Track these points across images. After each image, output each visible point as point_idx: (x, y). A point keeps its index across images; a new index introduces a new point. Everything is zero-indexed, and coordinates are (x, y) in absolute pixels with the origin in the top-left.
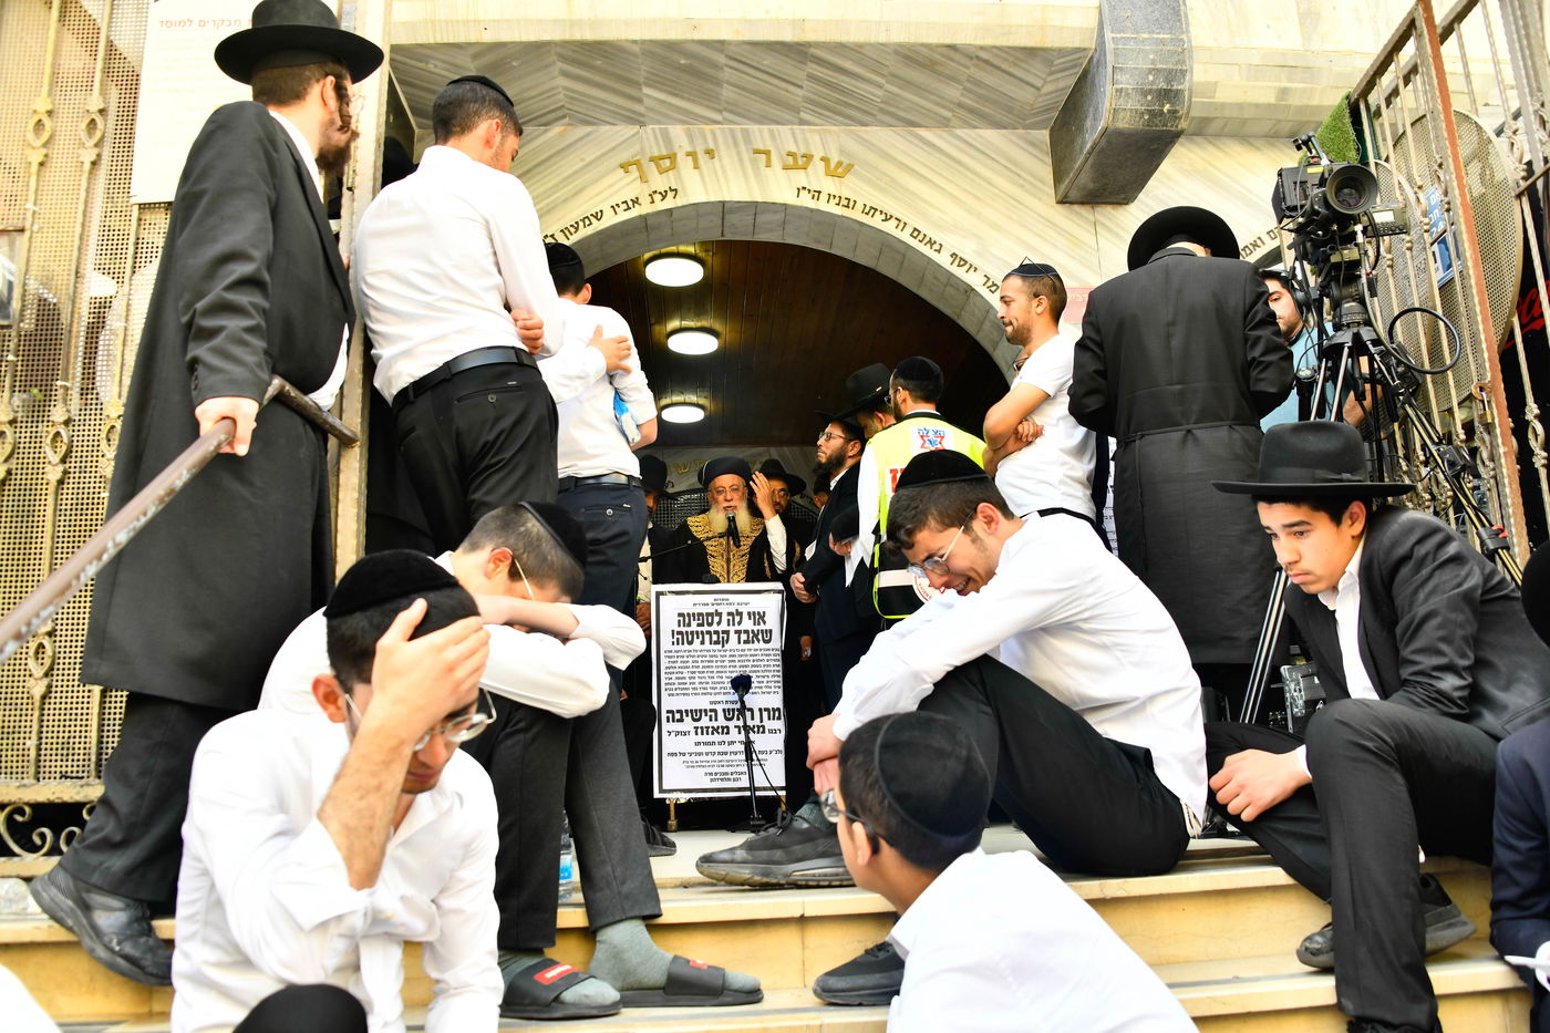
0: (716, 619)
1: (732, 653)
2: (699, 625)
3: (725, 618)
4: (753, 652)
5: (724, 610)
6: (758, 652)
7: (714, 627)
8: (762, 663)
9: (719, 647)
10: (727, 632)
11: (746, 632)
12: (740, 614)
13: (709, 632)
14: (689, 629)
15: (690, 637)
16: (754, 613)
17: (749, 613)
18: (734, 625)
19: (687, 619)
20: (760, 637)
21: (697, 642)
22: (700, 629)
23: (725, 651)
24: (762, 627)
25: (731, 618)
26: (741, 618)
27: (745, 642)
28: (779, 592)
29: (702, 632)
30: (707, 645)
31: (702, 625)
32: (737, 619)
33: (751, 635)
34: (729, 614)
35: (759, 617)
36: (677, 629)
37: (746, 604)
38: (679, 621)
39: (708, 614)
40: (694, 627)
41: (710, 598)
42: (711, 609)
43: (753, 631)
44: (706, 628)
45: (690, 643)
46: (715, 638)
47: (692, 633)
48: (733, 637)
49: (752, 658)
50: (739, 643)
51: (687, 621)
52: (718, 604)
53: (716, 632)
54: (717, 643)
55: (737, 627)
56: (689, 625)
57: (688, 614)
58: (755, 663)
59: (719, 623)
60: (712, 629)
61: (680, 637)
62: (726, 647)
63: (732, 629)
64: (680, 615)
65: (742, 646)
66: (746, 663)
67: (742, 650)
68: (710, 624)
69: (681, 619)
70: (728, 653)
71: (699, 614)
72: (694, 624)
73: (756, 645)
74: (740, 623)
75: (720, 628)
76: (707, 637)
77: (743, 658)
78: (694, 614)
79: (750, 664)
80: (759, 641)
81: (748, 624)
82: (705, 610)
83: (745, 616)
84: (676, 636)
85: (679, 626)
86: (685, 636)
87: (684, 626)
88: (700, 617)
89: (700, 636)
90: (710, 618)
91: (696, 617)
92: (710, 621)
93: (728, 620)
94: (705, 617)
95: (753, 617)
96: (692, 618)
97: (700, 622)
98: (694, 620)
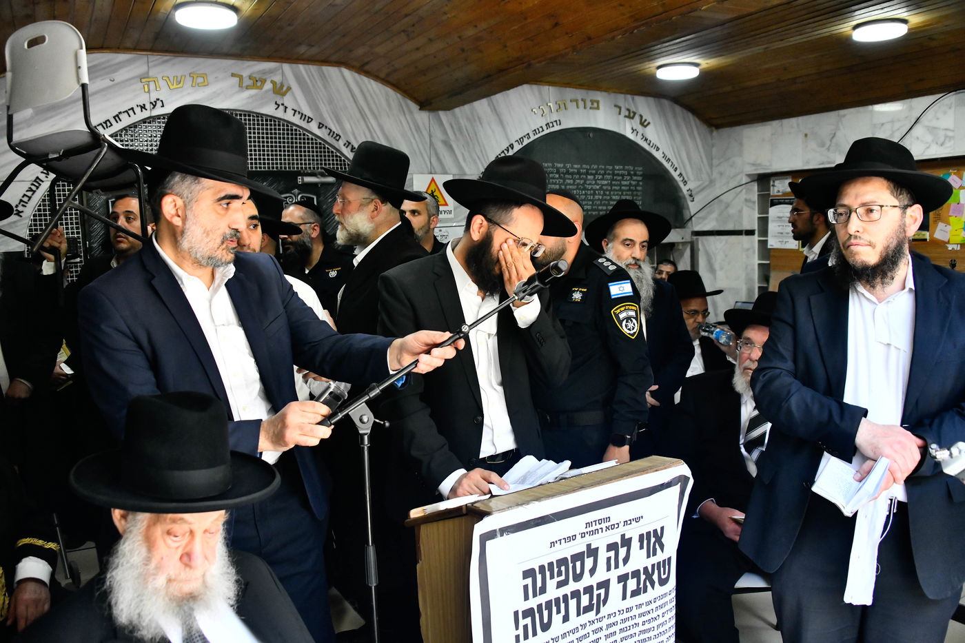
0: (589, 562)
1: (612, 620)
2: (560, 585)
3: (603, 555)
4: (644, 609)
5: (600, 542)
6: (653, 606)
7: (587, 581)
8: (654, 624)
9: (591, 615)
10: (605, 585)
11: (636, 574)
12: (626, 542)
13: (576, 594)
14: (542, 599)
15: (546, 613)
16: (648, 535)
17: (641, 538)
18: (617, 567)
19: (539, 577)
20: (655, 577)
21: (557, 618)
22: (562, 592)
23: (600, 620)
24: (660, 557)
25: (612, 554)
26: (629, 550)
27: (635, 593)
28: (683, 480)
29: (565, 598)
30: (574, 621)
31: (565, 582)
32: (623, 552)
33: (643, 577)
34: (611, 547)
35: (653, 540)
36: (524, 606)
37: (637, 520)
38: (526, 587)
39: (575, 558)
40: (553, 592)
41: (576, 524)
42: (579, 546)
43: (646, 569)
44: (572, 586)
45: (546, 627)
46: (585, 600)
47: (549, 604)
48: (616, 588)
49: (640, 620)
50: (624, 598)
51: (539, 584)
52: (592, 533)
53: (588, 590)
54: (588, 609)
55: (622, 570)
56: (543, 590)
57: (542, 568)
58: (647, 626)
59: (592, 571)
60: (580, 586)
62: (604, 611)
63: (613, 575)
64: (529, 573)
65: (631, 602)
66: (632, 632)
67: (629, 610)
68: (578, 578)
69: (529, 581)
70: (606, 622)
71: (562, 562)
72: (551, 584)
73: (651, 593)
74: (626, 560)
75: (595, 580)
76: (573, 603)
77: (627, 624)
78: (551, 565)
79: (636, 630)
80: (653, 586)
81: (639, 559)
82: (567, 551)
83: (635, 544)
84: (522, 622)
85: (526, 598)
86: (537, 616)
87: (535, 595)
88: (563, 568)
89: (562, 606)
90: (578, 564)
91: (556, 570)
92: (578, 571)
93: (609, 559)
94: (571, 565)
95: (645, 542)
96: (548, 574)
97: (563, 578)
98: (552, 577)
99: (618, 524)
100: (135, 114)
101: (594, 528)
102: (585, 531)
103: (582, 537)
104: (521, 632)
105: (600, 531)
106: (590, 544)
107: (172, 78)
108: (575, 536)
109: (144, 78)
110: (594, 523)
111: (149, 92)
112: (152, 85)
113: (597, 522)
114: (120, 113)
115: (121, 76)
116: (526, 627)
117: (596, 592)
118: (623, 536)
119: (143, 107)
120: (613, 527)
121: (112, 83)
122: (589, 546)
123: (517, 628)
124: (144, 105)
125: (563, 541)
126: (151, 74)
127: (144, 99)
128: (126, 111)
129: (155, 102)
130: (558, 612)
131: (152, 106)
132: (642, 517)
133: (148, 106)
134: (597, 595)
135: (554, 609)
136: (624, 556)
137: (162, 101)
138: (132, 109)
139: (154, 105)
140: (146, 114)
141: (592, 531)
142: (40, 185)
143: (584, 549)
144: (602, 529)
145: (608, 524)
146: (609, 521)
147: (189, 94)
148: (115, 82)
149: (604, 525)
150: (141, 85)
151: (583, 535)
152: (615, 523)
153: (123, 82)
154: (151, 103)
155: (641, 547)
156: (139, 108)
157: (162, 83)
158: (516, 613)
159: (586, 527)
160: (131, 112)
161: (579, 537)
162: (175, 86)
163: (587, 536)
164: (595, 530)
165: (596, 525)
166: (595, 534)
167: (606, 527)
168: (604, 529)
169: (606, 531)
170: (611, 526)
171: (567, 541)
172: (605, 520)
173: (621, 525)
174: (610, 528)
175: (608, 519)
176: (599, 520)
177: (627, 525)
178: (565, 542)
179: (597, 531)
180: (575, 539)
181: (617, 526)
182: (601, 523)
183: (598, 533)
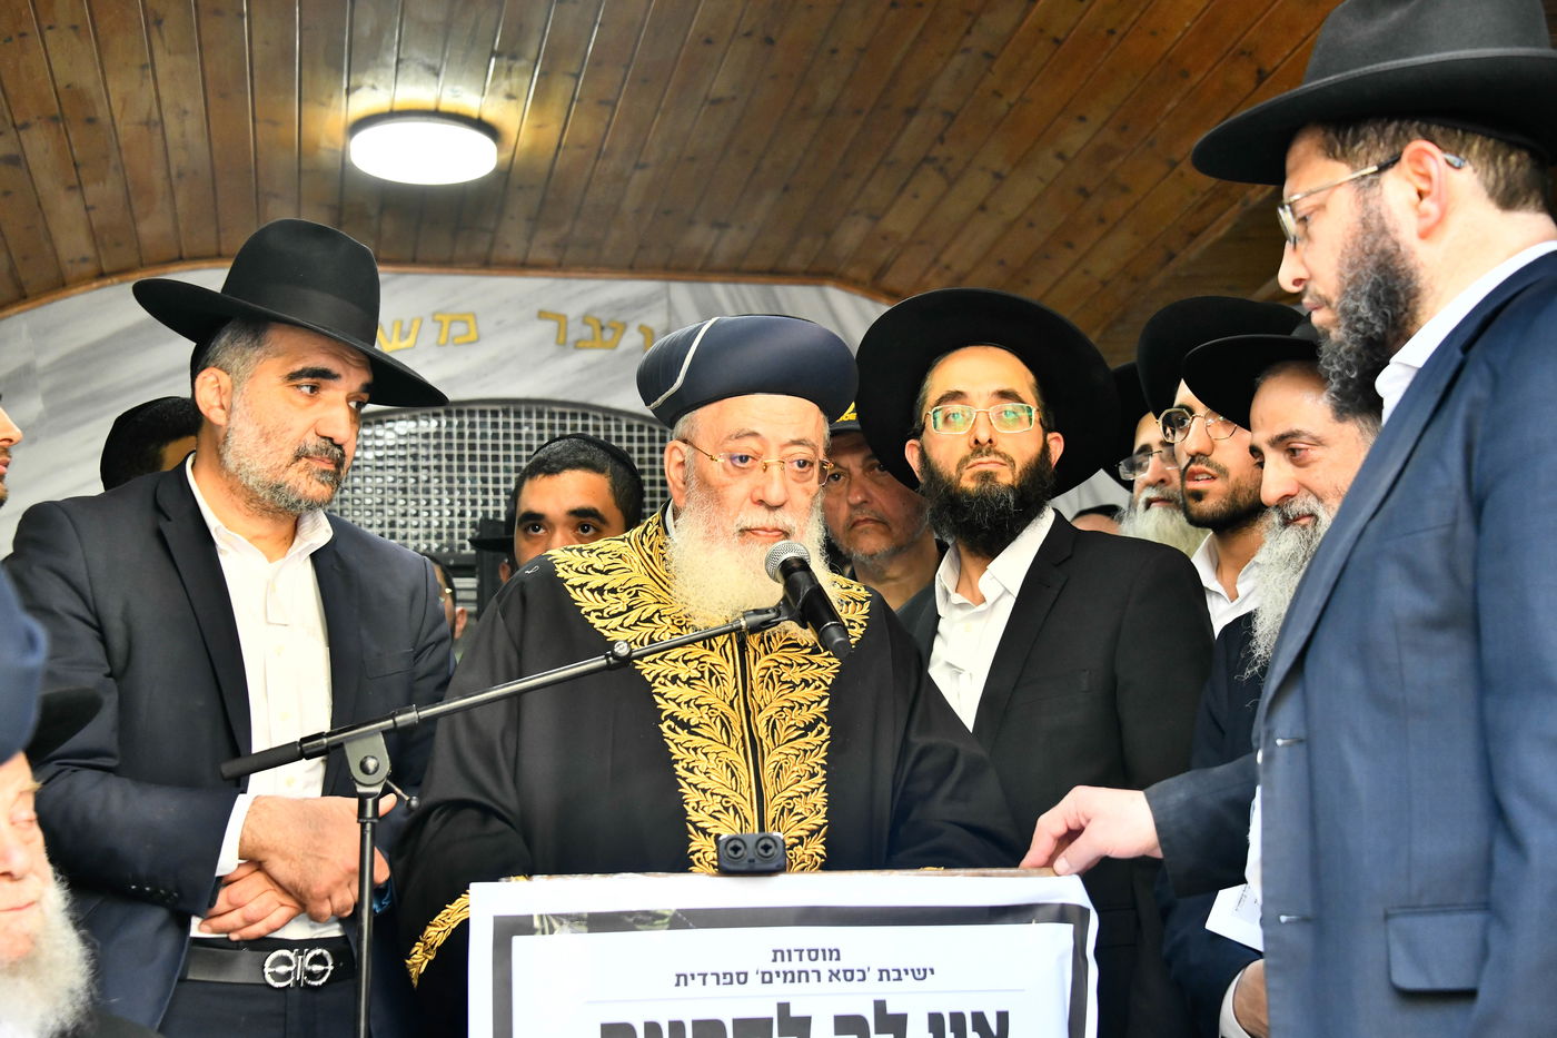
5: (815, 1005)
16: (958, 1020)
17: (935, 1022)
34: (844, 1024)
37: (919, 974)
39: (745, 1028)
41: (751, 947)
52: (792, 977)
57: (652, 1030)
78: (676, 1028)
99: (863, 971)
101: (795, 965)
102: (773, 968)
103: (764, 982)
105: (813, 976)
106: (788, 1004)
108: (746, 974)
110: (795, 955)
113: (805, 954)
118: (880, 1005)
120: (849, 975)
122: (783, 1008)
125: (711, 980)
132: (932, 971)
141: (792, 973)
143: (773, 1013)
144: (817, 972)
145: (835, 966)
146: (838, 959)
149: (824, 966)
151: (767, 978)
152: (854, 968)
159: (775, 960)
161: (754, 979)
163: (778, 981)
164: (800, 972)
165: (801, 959)
166: (800, 981)
167: (830, 971)
168: (825, 975)
169: (831, 980)
170: (845, 971)
171: (722, 981)
172: (828, 954)
173: (873, 976)
174: (841, 975)
175: (835, 954)
176: (809, 951)
177: (889, 979)
178: (718, 983)
179: (803, 975)
180: (745, 982)
181: (860, 975)
182: (816, 959)
183: (807, 980)
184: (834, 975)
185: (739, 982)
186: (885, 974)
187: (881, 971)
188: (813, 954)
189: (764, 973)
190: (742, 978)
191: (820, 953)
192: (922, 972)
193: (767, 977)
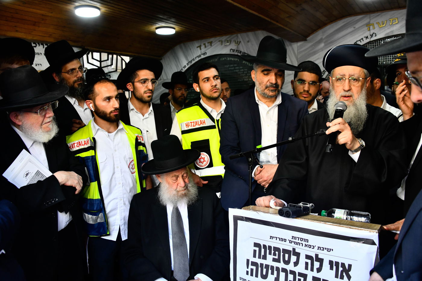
0: (294, 259)
2: (274, 260)
3: (303, 260)
5: (303, 251)
7: (290, 267)
10: (304, 276)
12: (321, 261)
13: (284, 270)
14: (264, 262)
15: (265, 270)
16: (337, 264)
17: (331, 263)
18: (312, 270)
19: (263, 250)
21: (271, 277)
22: (275, 264)
25: (309, 261)
26: (321, 265)
28: (374, 243)
29: (278, 269)
31: (278, 261)
32: (317, 265)
34: (308, 257)
35: (341, 268)
36: (252, 259)
37: (329, 250)
38: (255, 251)
39: (285, 251)
40: (269, 261)
41: (288, 234)
44: (281, 265)
45: (264, 277)
46: (290, 277)
47: (267, 266)
51: (263, 253)
53: (293, 273)
55: (316, 274)
56: (265, 258)
57: (265, 246)
59: (296, 264)
61: (254, 268)
63: (310, 274)
64: (256, 245)
68: (287, 262)
69: (257, 249)
72: (270, 257)
74: (319, 270)
75: (297, 270)
76: (282, 274)
78: (270, 247)
82: (282, 246)
83: (326, 265)
84: (250, 267)
85: (255, 256)
86: (260, 269)
87: (259, 257)
88: (277, 253)
89: (275, 272)
90: (287, 256)
91: (273, 252)
92: (287, 259)
93: (307, 264)
94: (282, 254)
95: (334, 267)
96: (268, 251)
97: (277, 257)
98: (270, 254)
99: (314, 246)
100: (363, 41)
101: (297, 241)
102: (292, 240)
103: (290, 242)
104: (249, 270)
105: (301, 245)
107: (380, 23)
108: (286, 240)
109: (368, 25)
110: (297, 239)
111: (370, 30)
112: (371, 27)
113: (300, 239)
114: (357, 41)
115: (358, 26)
116: (252, 270)
117: (297, 277)
118: (317, 255)
119: (367, 38)
120: (310, 246)
121: (355, 29)
122: (294, 249)
123: (248, 268)
124: (367, 36)
126: (371, 22)
127: (367, 34)
128: (360, 40)
129: (372, 34)
130: (272, 273)
131: (371, 37)
132: (332, 251)
133: (369, 37)
134: (298, 279)
135: (270, 271)
136: (318, 266)
137: (375, 34)
138: (362, 39)
139: (372, 36)
140: (368, 40)
141: (296, 242)
142: (325, 73)
143: (292, 250)
144: (302, 244)
145: (307, 243)
146: (308, 242)
147: (388, 29)
148: (356, 28)
149: (304, 243)
150: (366, 28)
152: (312, 245)
153: (358, 28)
154: (371, 35)
155: (331, 268)
156: (365, 38)
157: (376, 25)
158: (248, 261)
159: (292, 239)
160: (362, 40)
161: (288, 241)
162: (382, 26)
163: (293, 243)
164: (298, 243)
165: (298, 240)
166: (298, 245)
167: (305, 244)
168: (304, 245)
169: (305, 246)
170: (309, 245)
171: (280, 240)
172: (305, 240)
173: (316, 248)
174: (308, 246)
175: (307, 241)
176: (301, 238)
177: (320, 250)
178: (279, 240)
179: (299, 244)
180: (286, 241)
181: (313, 247)
182: (302, 241)
183: (300, 245)
184: (306, 245)
185: (284, 241)
186: (319, 248)
187: (318, 247)
188: (302, 239)
189: (290, 241)
190: (285, 240)
191: (303, 240)
192: (330, 250)
193: (291, 242)
